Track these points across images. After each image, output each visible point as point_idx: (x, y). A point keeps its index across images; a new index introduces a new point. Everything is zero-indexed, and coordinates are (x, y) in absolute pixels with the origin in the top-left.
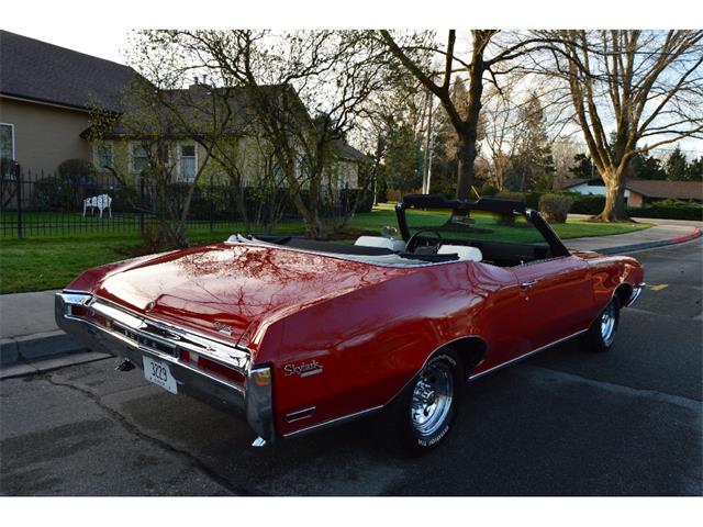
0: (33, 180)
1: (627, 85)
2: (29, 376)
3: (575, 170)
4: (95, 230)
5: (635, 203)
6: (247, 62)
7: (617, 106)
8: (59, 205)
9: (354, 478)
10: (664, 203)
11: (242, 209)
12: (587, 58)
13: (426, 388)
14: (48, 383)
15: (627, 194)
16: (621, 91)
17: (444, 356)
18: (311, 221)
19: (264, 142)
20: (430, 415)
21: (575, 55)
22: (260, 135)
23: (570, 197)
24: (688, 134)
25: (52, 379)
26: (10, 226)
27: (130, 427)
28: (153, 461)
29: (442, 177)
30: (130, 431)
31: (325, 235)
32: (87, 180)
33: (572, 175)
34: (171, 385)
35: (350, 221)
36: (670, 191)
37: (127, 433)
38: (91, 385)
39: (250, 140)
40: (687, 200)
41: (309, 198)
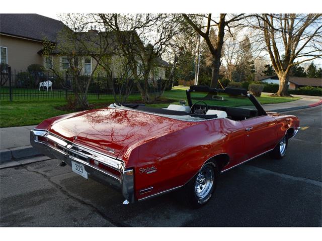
0: (17, 74)
1: (290, 33)
2: (17, 167)
3: (265, 72)
4: (45, 97)
5: (292, 88)
6: (116, 21)
7: (286, 43)
8: (28, 85)
9: (168, 218)
10: (306, 88)
11: (112, 88)
12: (272, 21)
13: (202, 177)
14: (26, 171)
15: (289, 83)
16: (288, 36)
17: (210, 163)
18: (144, 94)
19: (124, 58)
20: (203, 189)
21: (267, 19)
22: (122, 55)
23: (263, 85)
24: (318, 56)
25: (28, 168)
26: (6, 95)
27: (64, 192)
28: (76, 208)
29: (204, 74)
30: (65, 194)
31: (151, 101)
32: (41, 74)
33: (263, 74)
34: (85, 174)
35: (162, 95)
36: (308, 82)
37: (63, 195)
38: (46, 171)
39: (117, 57)
40: (316, 87)
41: (144, 84)
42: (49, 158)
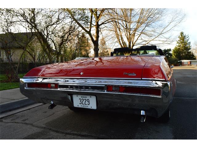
42: (42, 104)
